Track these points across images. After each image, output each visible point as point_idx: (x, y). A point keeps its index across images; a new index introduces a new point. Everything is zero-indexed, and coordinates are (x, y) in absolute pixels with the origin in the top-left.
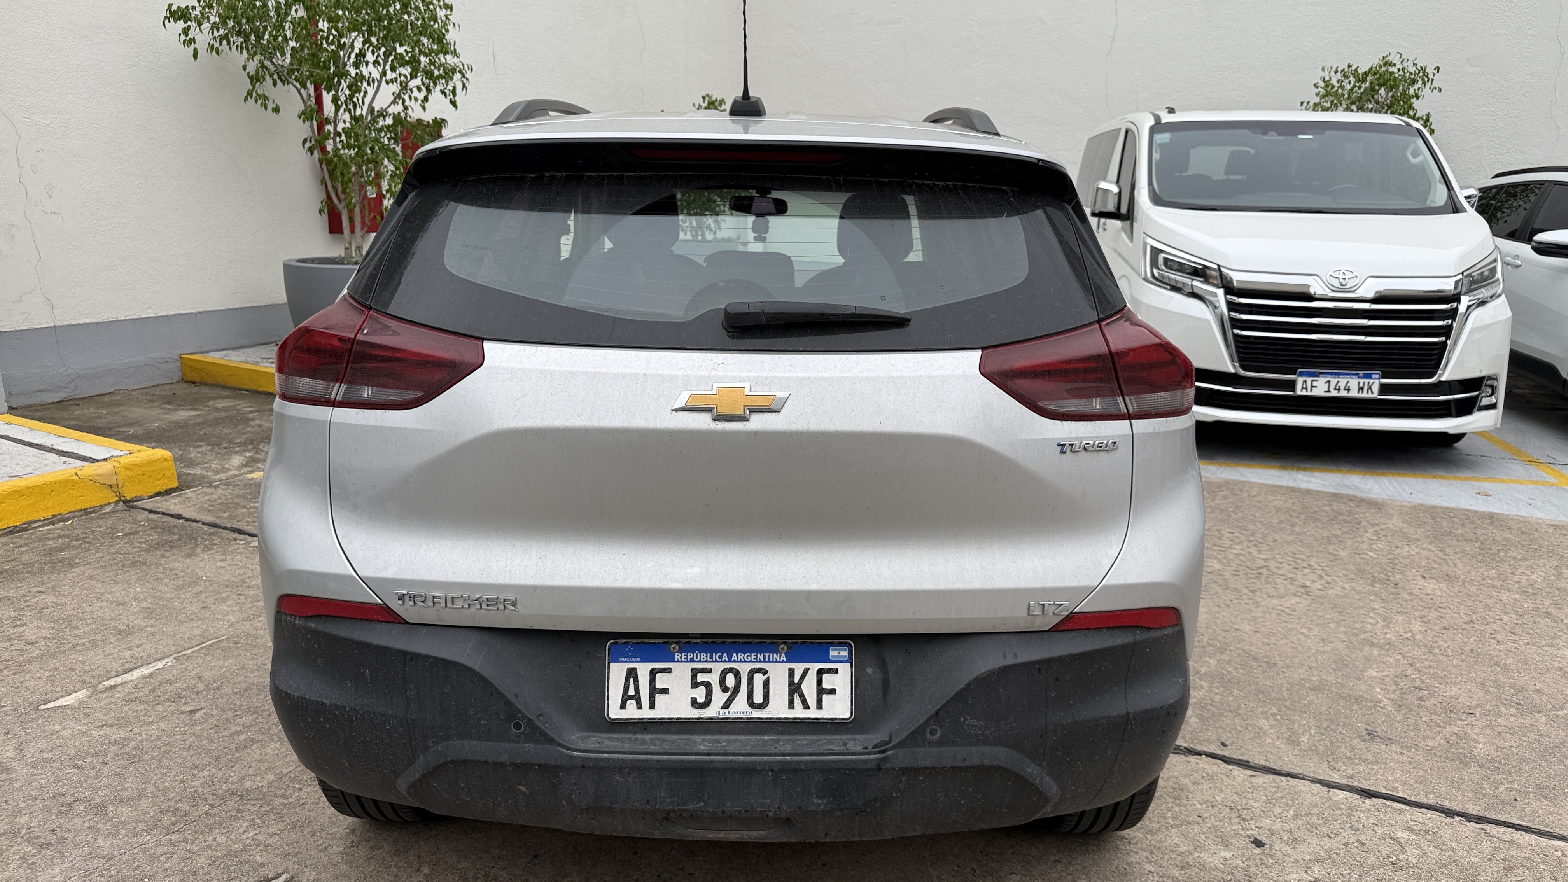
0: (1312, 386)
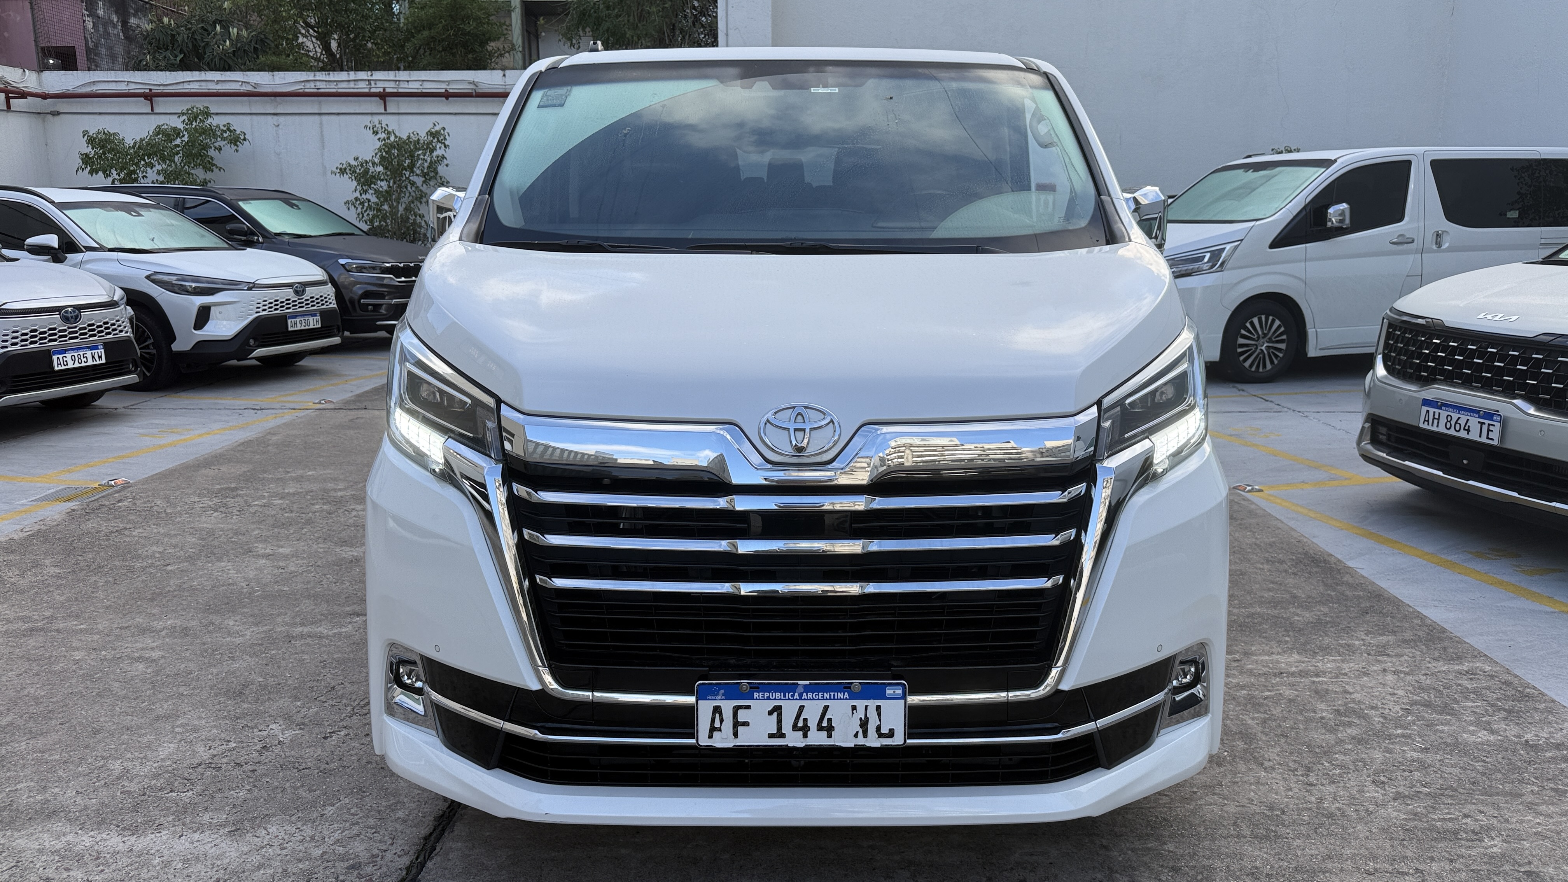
0: (736, 724)
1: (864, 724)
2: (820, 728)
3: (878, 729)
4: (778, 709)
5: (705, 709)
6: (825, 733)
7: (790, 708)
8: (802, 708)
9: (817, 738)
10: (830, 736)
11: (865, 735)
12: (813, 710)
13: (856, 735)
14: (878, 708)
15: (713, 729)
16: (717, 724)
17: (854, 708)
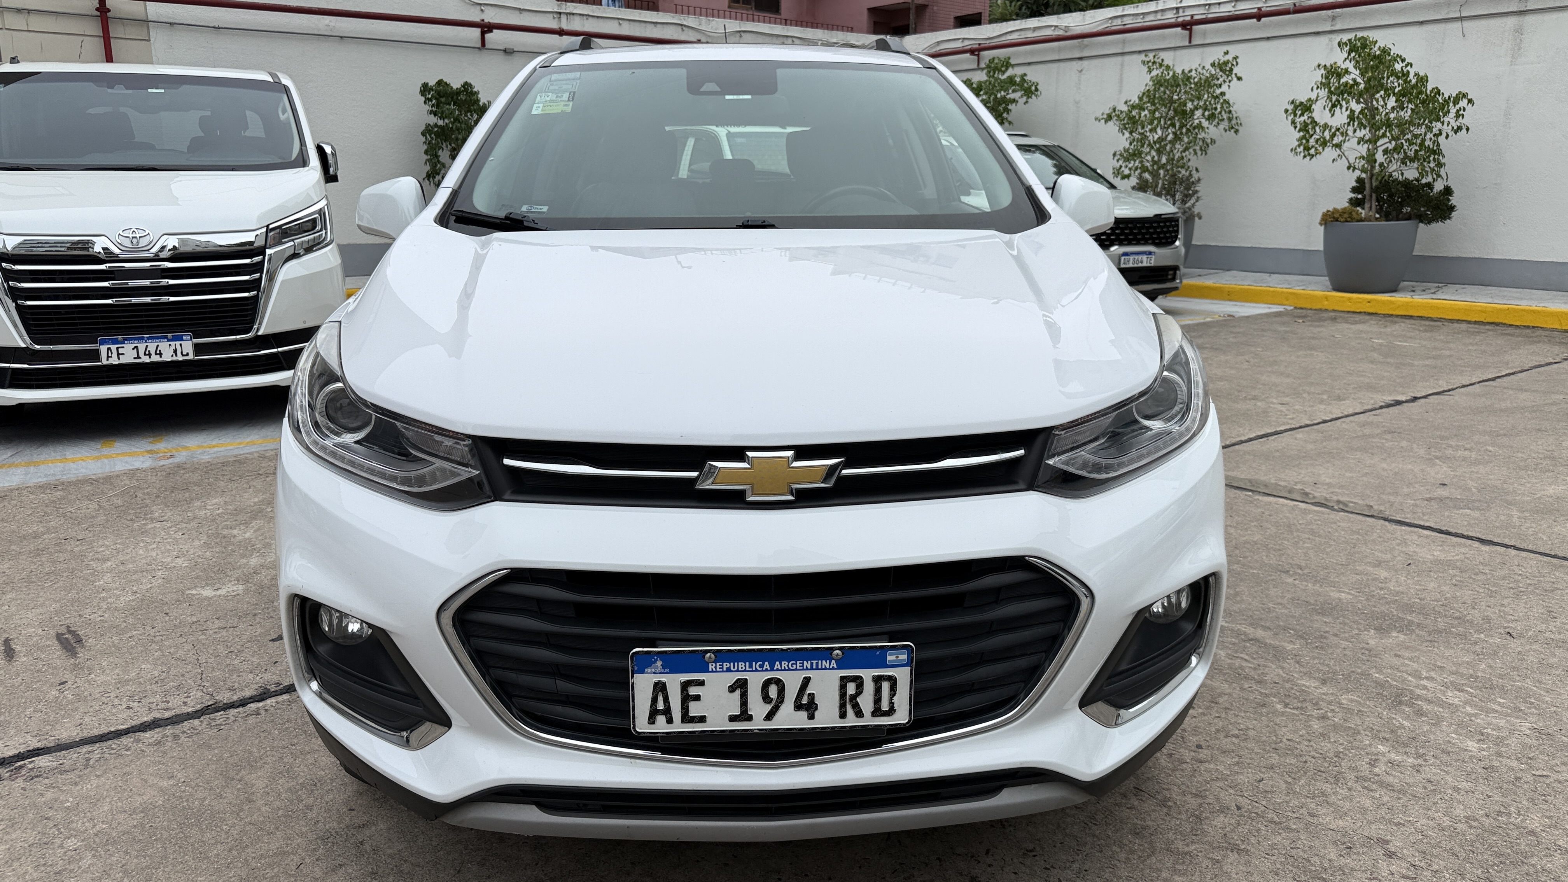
1: (175, 351)
2: (156, 354)
3: (182, 353)
4: (136, 347)
5: (103, 349)
6: (158, 356)
7: (142, 347)
8: (147, 346)
9: (155, 358)
10: (161, 357)
11: (176, 355)
12: (152, 346)
13: (172, 356)
14: (181, 345)
15: (108, 357)
16: (110, 355)
17: (170, 345)
